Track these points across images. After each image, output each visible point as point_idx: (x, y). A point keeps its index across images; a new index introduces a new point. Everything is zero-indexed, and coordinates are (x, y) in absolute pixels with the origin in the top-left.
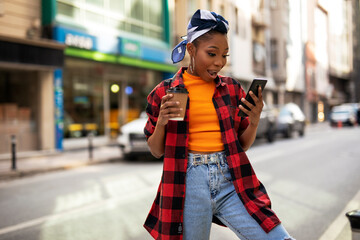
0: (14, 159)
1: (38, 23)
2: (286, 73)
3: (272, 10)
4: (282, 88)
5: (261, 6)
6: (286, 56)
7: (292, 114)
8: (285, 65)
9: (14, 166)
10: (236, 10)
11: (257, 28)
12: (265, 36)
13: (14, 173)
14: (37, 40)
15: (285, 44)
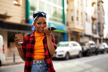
0: (14, 59)
1: (24, 19)
2: (103, 33)
3: (98, 14)
4: (102, 38)
5: (95, 13)
6: (103, 28)
7: (104, 46)
8: (103, 31)
9: (14, 61)
10: (87, 14)
11: (93, 19)
12: (96, 22)
13: (14, 63)
14: (24, 24)
15: (103, 24)
